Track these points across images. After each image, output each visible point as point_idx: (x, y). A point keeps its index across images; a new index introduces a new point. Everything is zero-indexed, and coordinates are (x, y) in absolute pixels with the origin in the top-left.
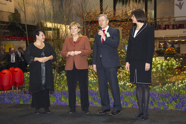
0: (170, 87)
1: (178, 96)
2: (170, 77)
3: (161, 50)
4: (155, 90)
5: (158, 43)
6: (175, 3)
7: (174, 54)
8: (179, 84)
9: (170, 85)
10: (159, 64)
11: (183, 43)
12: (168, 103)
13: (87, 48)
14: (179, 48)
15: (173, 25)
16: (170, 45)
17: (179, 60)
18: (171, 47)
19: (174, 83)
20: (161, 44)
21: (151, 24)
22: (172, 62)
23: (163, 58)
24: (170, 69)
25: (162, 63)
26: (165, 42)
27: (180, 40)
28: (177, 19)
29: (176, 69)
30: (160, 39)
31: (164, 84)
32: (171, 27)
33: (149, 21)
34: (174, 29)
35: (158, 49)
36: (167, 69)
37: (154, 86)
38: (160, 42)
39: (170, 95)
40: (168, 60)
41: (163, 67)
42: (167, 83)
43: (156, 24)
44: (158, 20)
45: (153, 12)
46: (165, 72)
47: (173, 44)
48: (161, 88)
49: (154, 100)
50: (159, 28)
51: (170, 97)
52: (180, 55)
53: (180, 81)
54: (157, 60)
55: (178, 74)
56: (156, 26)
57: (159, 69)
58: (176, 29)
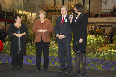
0: (98, 54)
1: (104, 61)
2: (99, 48)
3: (93, 31)
4: (89, 56)
5: (91, 26)
6: (102, 1)
7: (101, 33)
8: (104, 53)
9: (98, 53)
10: (92, 39)
11: (107, 26)
12: (97, 65)
13: (50, 28)
14: (104, 30)
15: (101, 15)
16: (98, 28)
17: (105, 38)
18: (99, 29)
19: (101, 52)
20: (93, 27)
21: (87, 14)
22: (100, 39)
23: (94, 35)
24: (99, 43)
25: (94, 39)
26: (95, 25)
27: (105, 24)
28: (103, 11)
29: (102, 43)
30: (92, 24)
31: (94, 53)
32: (99, 16)
33: (85, 12)
34: (101, 17)
35: (91, 30)
36: (97, 43)
37: (88, 54)
38: (92, 25)
39: (99, 60)
40: (98, 37)
41: (95, 42)
42: (97, 52)
43: (90, 13)
44: (91, 11)
45: (88, 6)
46: (95, 45)
47: (100, 27)
48: (92, 55)
49: (88, 63)
50: (92, 16)
51: (99, 61)
52: (105, 34)
53: (105, 51)
54: (91, 37)
55: (104, 47)
56: (90, 15)
57: (92, 43)
58: (103, 17)
